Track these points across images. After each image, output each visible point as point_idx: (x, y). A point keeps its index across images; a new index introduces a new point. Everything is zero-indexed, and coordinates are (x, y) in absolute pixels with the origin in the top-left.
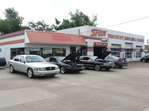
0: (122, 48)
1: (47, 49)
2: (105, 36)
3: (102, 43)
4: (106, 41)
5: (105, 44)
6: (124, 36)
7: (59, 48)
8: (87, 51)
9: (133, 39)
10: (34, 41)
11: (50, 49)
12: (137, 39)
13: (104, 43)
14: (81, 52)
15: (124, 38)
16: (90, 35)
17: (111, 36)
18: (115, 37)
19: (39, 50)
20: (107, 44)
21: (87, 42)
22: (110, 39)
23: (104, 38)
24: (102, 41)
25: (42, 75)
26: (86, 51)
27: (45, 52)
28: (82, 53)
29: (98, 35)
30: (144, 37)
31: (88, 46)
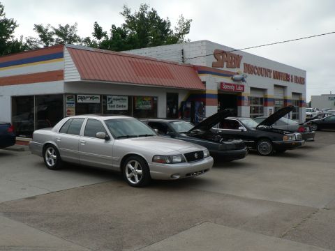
0: (268, 97)
1: (117, 100)
2: (239, 67)
3: (235, 85)
4: (243, 80)
5: (240, 89)
6: (273, 68)
7: (144, 97)
8: (205, 104)
9: (287, 77)
10: (92, 77)
11: (124, 98)
12: (293, 77)
13: (238, 86)
14: (193, 106)
15: (272, 74)
16: (210, 66)
17: (250, 69)
18: (256, 71)
19: (98, 101)
20: (243, 86)
21: (204, 83)
22: (247, 74)
23: (238, 74)
24: (234, 80)
25: (178, 177)
26: (202, 103)
27: (112, 107)
28: (196, 108)
29: (225, 64)
30: (305, 71)
31: (207, 92)
